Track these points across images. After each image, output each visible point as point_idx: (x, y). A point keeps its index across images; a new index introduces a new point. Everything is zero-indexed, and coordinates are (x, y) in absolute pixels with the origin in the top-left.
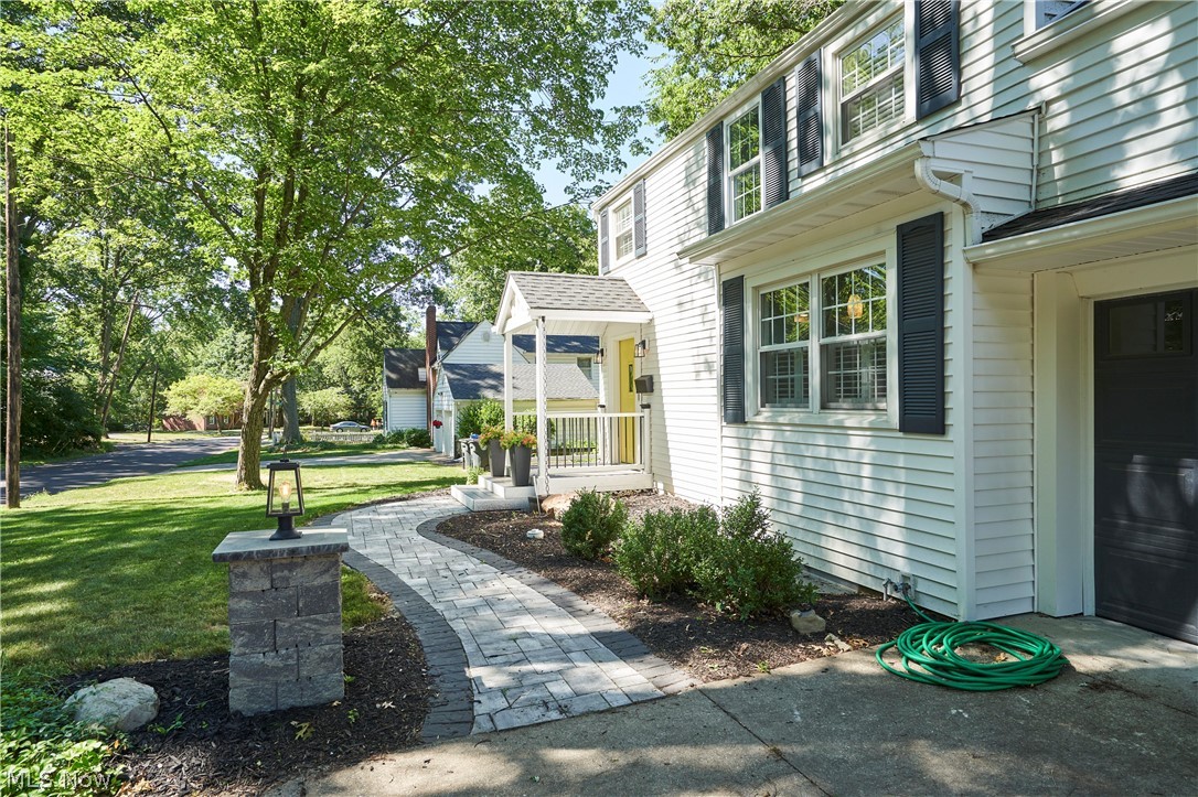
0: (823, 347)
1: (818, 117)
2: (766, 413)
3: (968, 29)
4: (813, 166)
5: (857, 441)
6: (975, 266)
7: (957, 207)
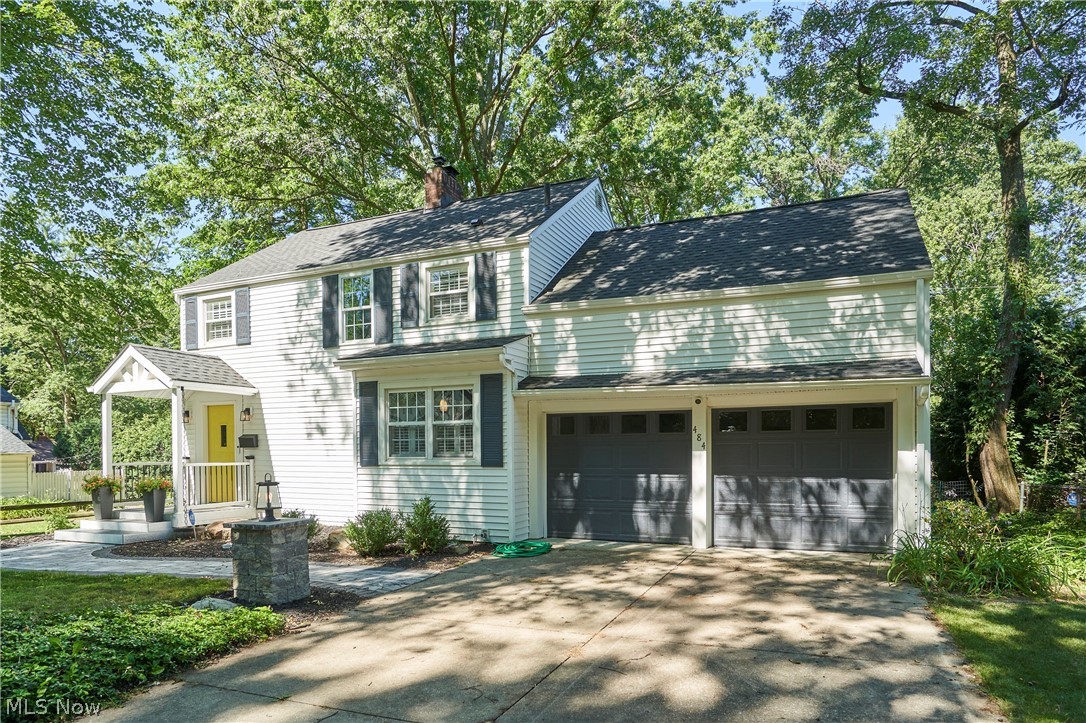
0: (434, 426)
1: (415, 297)
2: (392, 461)
3: (499, 289)
4: (412, 324)
5: (456, 472)
6: (514, 397)
7: (509, 373)
